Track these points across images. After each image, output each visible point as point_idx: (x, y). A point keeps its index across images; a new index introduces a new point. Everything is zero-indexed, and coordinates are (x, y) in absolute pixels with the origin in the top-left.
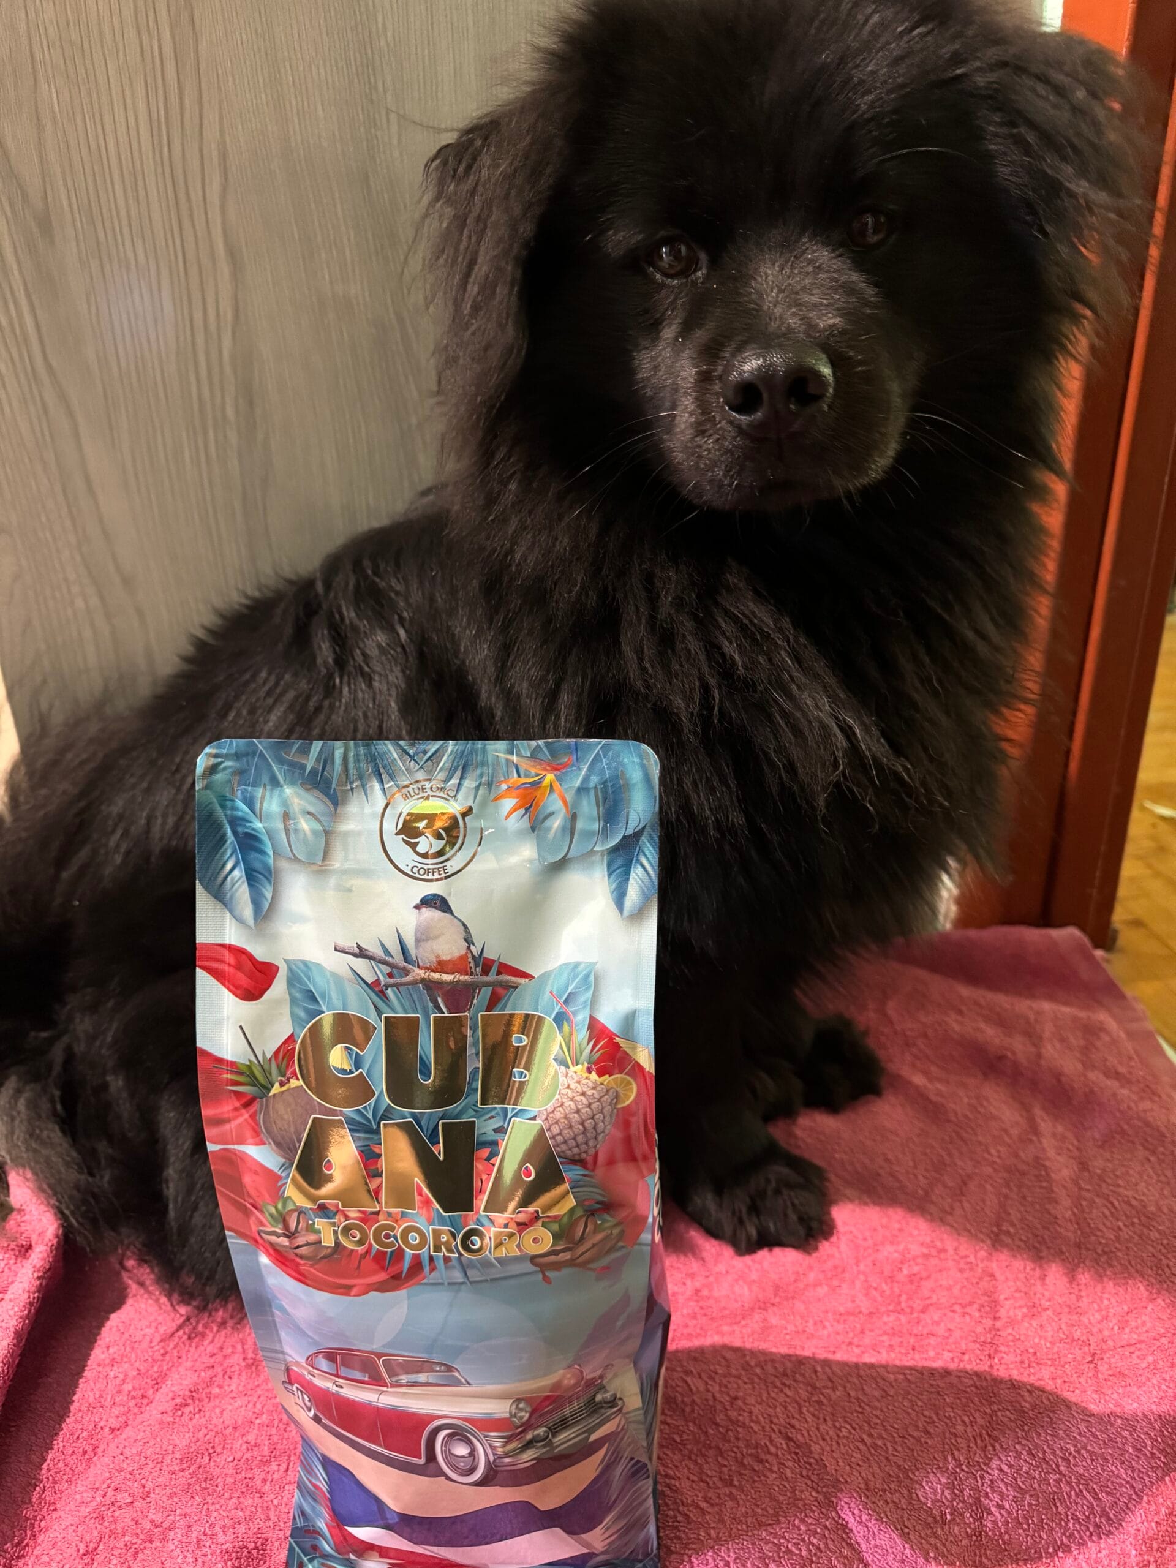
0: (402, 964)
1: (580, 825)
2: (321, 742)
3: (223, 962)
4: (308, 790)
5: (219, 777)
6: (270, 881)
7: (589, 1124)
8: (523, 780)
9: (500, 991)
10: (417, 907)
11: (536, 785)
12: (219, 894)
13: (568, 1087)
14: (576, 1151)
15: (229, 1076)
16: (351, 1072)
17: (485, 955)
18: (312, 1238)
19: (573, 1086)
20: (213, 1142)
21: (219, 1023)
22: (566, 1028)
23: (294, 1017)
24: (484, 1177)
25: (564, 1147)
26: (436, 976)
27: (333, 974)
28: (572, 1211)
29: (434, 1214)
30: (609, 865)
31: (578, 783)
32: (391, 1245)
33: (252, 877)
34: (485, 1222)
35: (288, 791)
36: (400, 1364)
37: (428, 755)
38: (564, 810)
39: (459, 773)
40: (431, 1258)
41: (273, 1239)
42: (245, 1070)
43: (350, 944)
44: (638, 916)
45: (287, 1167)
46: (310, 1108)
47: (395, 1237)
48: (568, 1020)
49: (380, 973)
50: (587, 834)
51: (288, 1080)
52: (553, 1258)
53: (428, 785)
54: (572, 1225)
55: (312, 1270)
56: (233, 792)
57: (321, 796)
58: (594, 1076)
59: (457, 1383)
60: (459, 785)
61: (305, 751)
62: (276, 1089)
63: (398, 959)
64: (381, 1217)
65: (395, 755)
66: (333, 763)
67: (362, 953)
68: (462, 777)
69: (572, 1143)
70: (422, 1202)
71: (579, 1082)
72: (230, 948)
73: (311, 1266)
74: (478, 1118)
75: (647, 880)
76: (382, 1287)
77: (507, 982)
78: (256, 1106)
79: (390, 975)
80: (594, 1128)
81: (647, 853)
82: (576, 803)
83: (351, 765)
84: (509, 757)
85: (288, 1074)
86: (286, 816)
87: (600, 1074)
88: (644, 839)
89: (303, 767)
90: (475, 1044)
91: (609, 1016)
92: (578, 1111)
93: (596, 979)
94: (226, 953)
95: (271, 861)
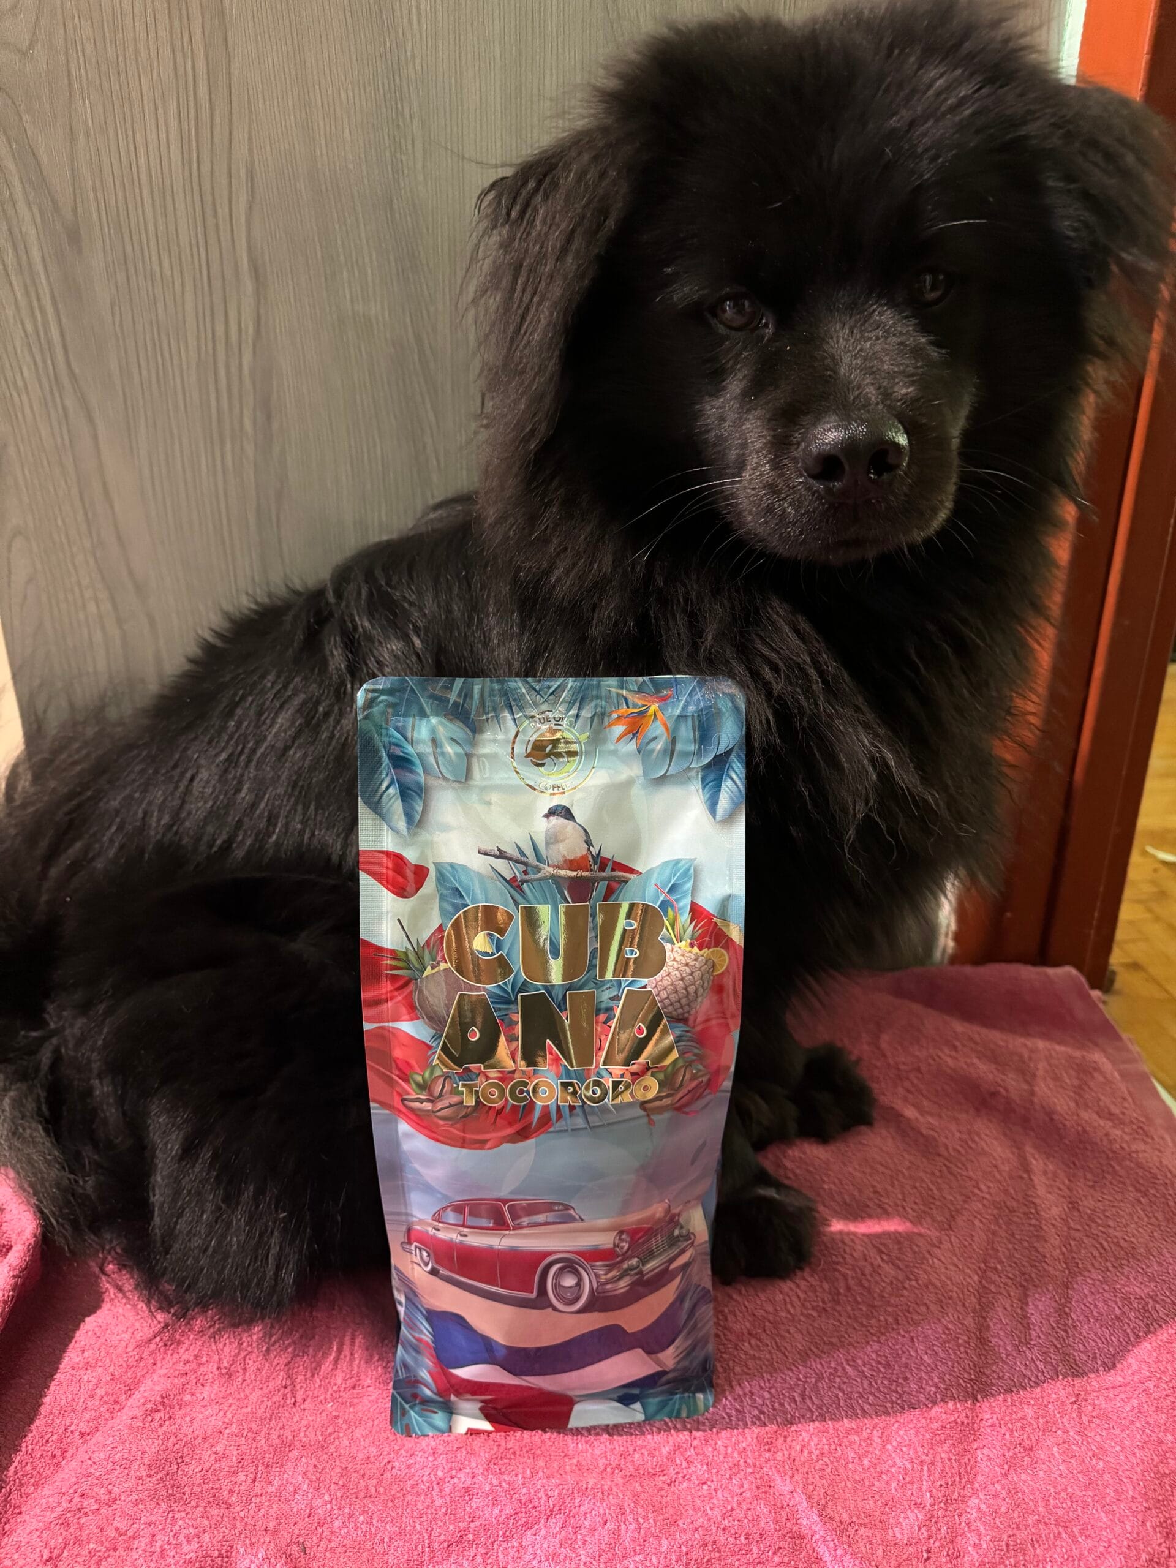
0: (535, 863)
1: (679, 747)
2: (463, 679)
3: (382, 866)
4: (450, 720)
5: (375, 710)
6: (420, 797)
7: (692, 989)
8: (631, 710)
9: (614, 884)
10: (547, 816)
11: (642, 714)
12: (376, 807)
13: (674, 960)
14: (680, 1011)
15: (389, 962)
16: (493, 954)
17: (602, 855)
18: (455, 1099)
19: (678, 959)
20: (370, 1021)
21: (380, 917)
22: (670, 912)
23: (442, 911)
24: (603, 1037)
25: (670, 1008)
26: (563, 872)
27: (478, 873)
28: (676, 1061)
29: (562, 1069)
30: (703, 780)
31: (678, 712)
32: (525, 1099)
33: (405, 793)
34: (604, 1073)
35: (434, 720)
36: (523, 1208)
37: (551, 690)
38: (666, 734)
39: (577, 704)
40: (558, 1107)
41: (417, 1105)
42: (402, 956)
43: (491, 847)
44: (729, 819)
45: (437, 1037)
46: (457, 986)
47: (528, 1092)
48: (672, 906)
49: (517, 871)
50: (685, 754)
51: (438, 964)
52: (658, 1103)
53: (550, 715)
54: (674, 1074)
55: (451, 1129)
56: (387, 722)
57: (464, 727)
58: (696, 950)
59: (572, 1219)
60: (577, 716)
61: (448, 688)
62: (428, 971)
63: (531, 858)
64: (516, 1075)
65: (524, 690)
66: (472, 698)
67: (501, 855)
68: (580, 709)
69: (677, 1005)
70: (553, 1060)
71: (683, 955)
72: (388, 854)
73: (452, 1126)
74: (597, 989)
75: (736, 791)
76: (513, 1139)
77: (619, 877)
78: (412, 987)
79: (525, 873)
80: (696, 992)
81: (736, 768)
82: (676, 729)
83: (487, 699)
84: (620, 691)
85: (439, 958)
86: (434, 741)
87: (700, 948)
88: (733, 757)
89: (448, 700)
90: (595, 928)
91: (708, 901)
92: (682, 979)
93: (695, 872)
94: (385, 858)
95: (422, 780)
